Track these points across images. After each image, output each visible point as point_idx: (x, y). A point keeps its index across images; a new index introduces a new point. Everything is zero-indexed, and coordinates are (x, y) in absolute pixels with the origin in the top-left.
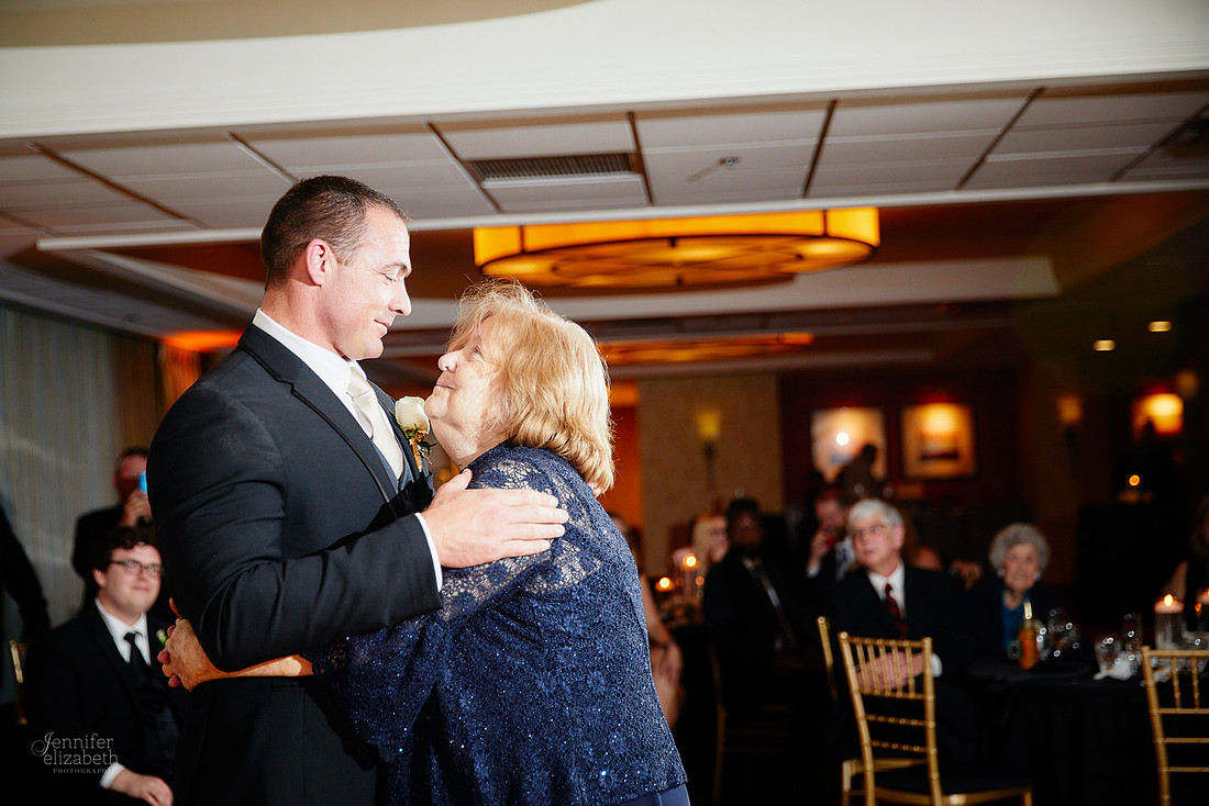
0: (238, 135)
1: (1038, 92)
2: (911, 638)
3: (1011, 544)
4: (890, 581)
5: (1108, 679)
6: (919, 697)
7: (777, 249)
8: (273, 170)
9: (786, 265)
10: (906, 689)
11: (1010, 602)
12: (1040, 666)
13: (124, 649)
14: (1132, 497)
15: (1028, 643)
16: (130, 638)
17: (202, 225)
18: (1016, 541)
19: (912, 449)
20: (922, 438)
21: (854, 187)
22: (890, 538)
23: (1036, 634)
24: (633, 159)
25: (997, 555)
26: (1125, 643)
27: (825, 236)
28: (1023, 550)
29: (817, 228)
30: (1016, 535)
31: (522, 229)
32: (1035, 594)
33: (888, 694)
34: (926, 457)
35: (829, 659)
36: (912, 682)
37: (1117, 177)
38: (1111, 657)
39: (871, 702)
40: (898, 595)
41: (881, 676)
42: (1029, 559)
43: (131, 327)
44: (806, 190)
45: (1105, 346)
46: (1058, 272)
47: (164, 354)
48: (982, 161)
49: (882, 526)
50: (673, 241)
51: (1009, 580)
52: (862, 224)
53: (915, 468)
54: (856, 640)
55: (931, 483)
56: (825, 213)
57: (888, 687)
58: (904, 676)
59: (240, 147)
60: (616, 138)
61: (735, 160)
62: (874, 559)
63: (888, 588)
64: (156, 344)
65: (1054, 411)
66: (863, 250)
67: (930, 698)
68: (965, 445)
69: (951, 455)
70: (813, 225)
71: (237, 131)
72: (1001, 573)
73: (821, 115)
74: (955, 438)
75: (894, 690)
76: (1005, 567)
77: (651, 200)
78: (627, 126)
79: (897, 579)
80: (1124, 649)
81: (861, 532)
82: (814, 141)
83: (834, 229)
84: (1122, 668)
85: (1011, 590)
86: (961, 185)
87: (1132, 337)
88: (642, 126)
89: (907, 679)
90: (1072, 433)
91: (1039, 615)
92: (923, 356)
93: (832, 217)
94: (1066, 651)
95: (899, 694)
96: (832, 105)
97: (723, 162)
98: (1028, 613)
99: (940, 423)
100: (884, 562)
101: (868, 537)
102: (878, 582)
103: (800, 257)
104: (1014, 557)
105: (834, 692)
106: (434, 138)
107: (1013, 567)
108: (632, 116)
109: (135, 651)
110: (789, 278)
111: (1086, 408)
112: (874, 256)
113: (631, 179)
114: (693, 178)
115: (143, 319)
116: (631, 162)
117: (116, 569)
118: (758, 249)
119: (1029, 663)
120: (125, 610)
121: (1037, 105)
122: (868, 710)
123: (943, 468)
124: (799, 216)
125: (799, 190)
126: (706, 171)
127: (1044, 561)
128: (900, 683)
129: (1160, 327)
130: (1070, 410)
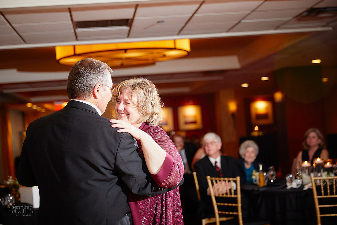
2: (233, 177)
3: (246, 147)
4: (216, 160)
5: (292, 188)
6: (236, 196)
7: (159, 53)
9: (159, 59)
10: (226, 194)
11: (247, 166)
14: (256, 134)
18: (248, 146)
19: (182, 120)
20: (185, 117)
22: (217, 146)
24: (130, 21)
25: (242, 151)
27: (175, 49)
28: (250, 149)
29: (172, 46)
30: (248, 144)
31: (74, 47)
33: (221, 196)
34: (187, 123)
36: (228, 191)
37: (277, 28)
38: (291, 181)
40: (219, 165)
41: (218, 190)
42: (252, 152)
44: (180, 32)
45: (245, 85)
46: (240, 61)
48: (240, 22)
49: (215, 142)
50: (126, 50)
51: (246, 159)
52: (185, 44)
53: (183, 127)
54: (213, 179)
55: (188, 132)
56: (175, 40)
57: (221, 193)
58: (226, 189)
61: (162, 22)
62: (212, 152)
63: (216, 162)
65: (227, 107)
66: (185, 53)
67: (239, 196)
68: (199, 119)
69: (194, 122)
72: (243, 157)
73: (197, 6)
74: (195, 117)
75: (223, 194)
76: (245, 155)
78: (133, 10)
79: (218, 159)
80: (296, 178)
81: (208, 144)
82: (191, 15)
83: (178, 46)
84: (295, 184)
85: (247, 162)
87: (255, 82)
89: (227, 190)
90: (233, 115)
93: (177, 42)
94: (275, 181)
95: (225, 196)
96: (203, 2)
97: (159, 22)
98: (261, 168)
99: (190, 112)
100: (214, 154)
101: (210, 145)
102: (213, 160)
103: (164, 56)
104: (248, 152)
108: (137, 6)
111: (238, 106)
112: (189, 55)
113: (125, 28)
114: (145, 28)
118: (152, 53)
122: (217, 201)
123: (192, 127)
126: (151, 26)
127: (257, 153)
128: (225, 192)
129: (265, 79)
130: (233, 107)
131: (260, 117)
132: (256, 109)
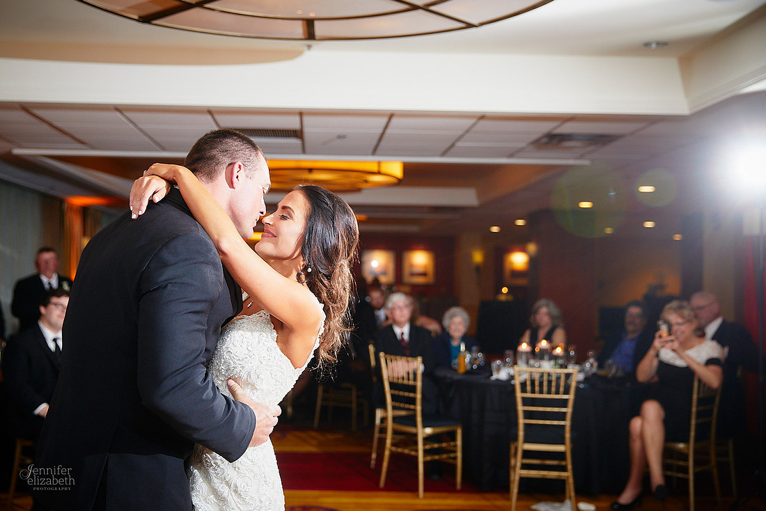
0: (118, 109)
1: (482, 117)
4: (403, 331)
5: (497, 380)
6: (415, 383)
7: (357, 177)
8: (131, 126)
9: (359, 184)
10: (403, 378)
11: (455, 343)
12: (468, 372)
13: (52, 346)
14: (502, 298)
15: (462, 362)
16: (55, 340)
17: (93, 148)
18: (453, 316)
19: (406, 271)
20: (411, 266)
21: (394, 152)
23: (465, 357)
24: (299, 133)
25: (446, 322)
26: (505, 364)
27: (379, 173)
28: (458, 320)
30: (454, 313)
32: (464, 338)
33: (396, 380)
34: (413, 274)
35: (373, 363)
36: (405, 376)
37: (511, 156)
38: (499, 369)
39: (393, 385)
40: (406, 337)
41: (393, 371)
42: (460, 324)
43: (51, 192)
44: (374, 152)
45: (495, 229)
46: (479, 195)
47: (66, 206)
48: (453, 145)
50: (310, 170)
51: (452, 333)
52: (395, 169)
53: (407, 279)
56: (379, 163)
59: (118, 114)
60: (292, 123)
61: (344, 137)
63: (402, 334)
64: (62, 201)
65: (470, 257)
66: (394, 180)
68: (430, 270)
69: (424, 274)
70: (374, 168)
71: (118, 107)
72: (447, 330)
73: (384, 120)
74: (426, 267)
75: (399, 379)
76: (450, 328)
77: (304, 151)
78: (297, 119)
79: (406, 330)
80: (504, 366)
82: (380, 131)
83: (384, 169)
84: (503, 375)
85: (454, 338)
86: (444, 154)
87: (507, 226)
88: (306, 119)
90: (478, 268)
91: (468, 349)
92: (414, 229)
93: (383, 164)
94: (479, 367)
96: (391, 116)
97: (340, 137)
98: (463, 348)
99: (420, 259)
103: (366, 181)
104: (454, 323)
105: (375, 379)
106: (209, 117)
107: (453, 327)
108: (301, 114)
109: (57, 346)
110: (359, 190)
111: (486, 257)
112: (400, 183)
113: (296, 141)
114: (323, 144)
115: (58, 189)
116: (297, 134)
117: (52, 307)
118: (348, 177)
119: (462, 370)
120: (52, 326)
121: (482, 122)
123: (420, 280)
124: (368, 163)
125: (371, 151)
126: (331, 141)
127: (467, 324)
128: (401, 375)
129: (520, 222)
130: (478, 257)
131: (516, 274)
132: (511, 263)
